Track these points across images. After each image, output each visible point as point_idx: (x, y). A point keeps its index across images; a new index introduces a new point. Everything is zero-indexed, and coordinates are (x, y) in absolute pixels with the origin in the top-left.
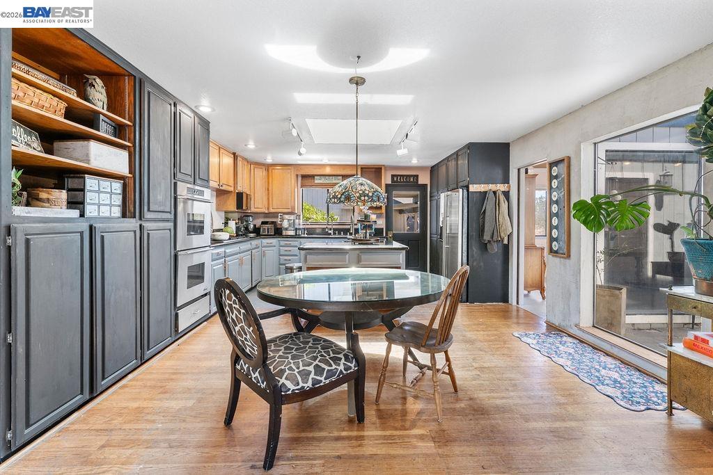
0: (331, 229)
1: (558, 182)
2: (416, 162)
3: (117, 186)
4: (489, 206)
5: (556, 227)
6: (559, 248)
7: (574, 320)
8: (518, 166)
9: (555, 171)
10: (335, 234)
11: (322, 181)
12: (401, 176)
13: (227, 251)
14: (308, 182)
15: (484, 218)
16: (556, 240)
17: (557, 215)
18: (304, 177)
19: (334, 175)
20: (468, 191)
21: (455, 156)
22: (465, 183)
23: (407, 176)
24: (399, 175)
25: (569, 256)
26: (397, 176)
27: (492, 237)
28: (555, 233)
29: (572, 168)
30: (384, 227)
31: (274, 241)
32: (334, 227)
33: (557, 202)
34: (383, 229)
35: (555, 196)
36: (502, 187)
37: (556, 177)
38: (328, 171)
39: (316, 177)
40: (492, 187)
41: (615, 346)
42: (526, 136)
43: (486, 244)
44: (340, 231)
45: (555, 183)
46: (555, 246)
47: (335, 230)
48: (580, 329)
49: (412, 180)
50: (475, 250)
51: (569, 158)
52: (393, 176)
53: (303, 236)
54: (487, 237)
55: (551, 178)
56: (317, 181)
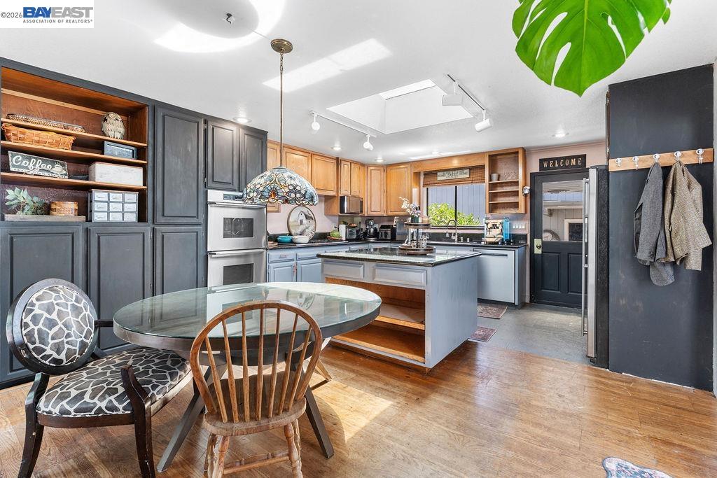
0: (455, 235)
3: (133, 197)
10: (459, 240)
11: (446, 177)
12: (554, 159)
13: (299, 254)
14: (431, 180)
15: (640, 220)
18: (426, 174)
20: (607, 169)
23: (565, 158)
26: (548, 160)
30: (527, 232)
32: (459, 232)
34: (526, 236)
36: (687, 157)
38: (455, 164)
39: (439, 174)
40: (661, 159)
43: (649, 266)
44: (465, 236)
47: (459, 236)
52: (542, 161)
56: (440, 177)
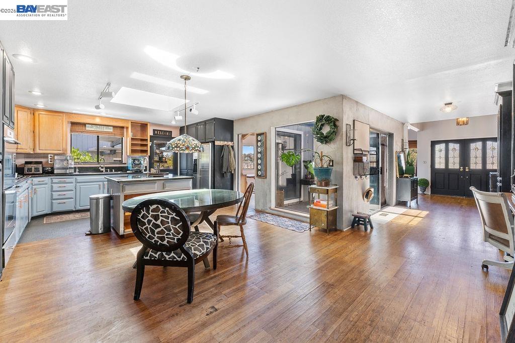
0: (102, 168)
1: (261, 144)
2: (174, 123)
4: (225, 153)
5: (260, 164)
6: (262, 174)
7: (268, 206)
8: (239, 133)
9: (259, 138)
10: (106, 171)
11: (94, 128)
12: (160, 131)
14: (78, 128)
15: (222, 160)
16: (260, 170)
17: (260, 159)
18: (73, 124)
19: (105, 125)
20: (214, 144)
21: (204, 123)
22: (213, 140)
23: (164, 131)
24: (159, 130)
25: (266, 177)
26: (157, 130)
27: (227, 170)
28: (259, 167)
29: (267, 137)
31: (46, 179)
32: (106, 166)
33: (260, 153)
35: (259, 150)
36: (230, 143)
37: (260, 141)
38: (98, 121)
39: (87, 125)
40: (226, 143)
41: (286, 213)
42: (244, 119)
43: (223, 174)
45: (259, 144)
46: (260, 173)
47: (106, 168)
48: (271, 209)
49: (168, 134)
50: (218, 177)
51: (266, 133)
52: (154, 130)
53: (75, 174)
54: (224, 170)
55: (258, 141)
56: (88, 128)
